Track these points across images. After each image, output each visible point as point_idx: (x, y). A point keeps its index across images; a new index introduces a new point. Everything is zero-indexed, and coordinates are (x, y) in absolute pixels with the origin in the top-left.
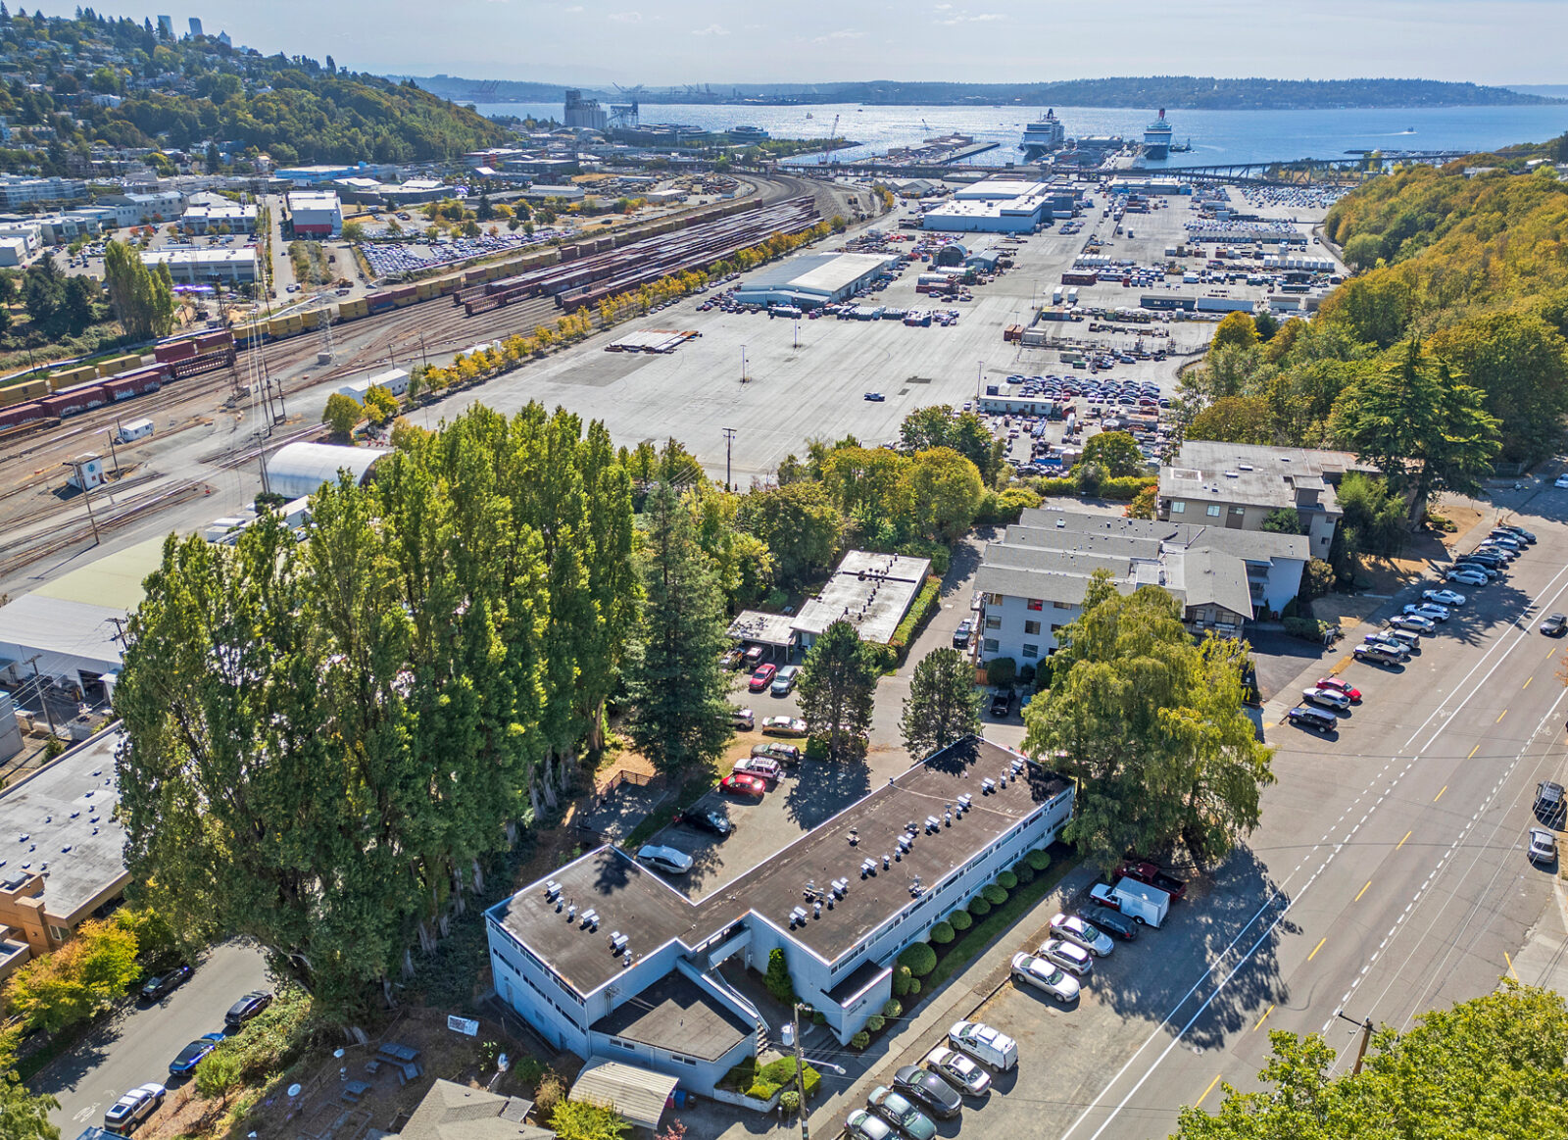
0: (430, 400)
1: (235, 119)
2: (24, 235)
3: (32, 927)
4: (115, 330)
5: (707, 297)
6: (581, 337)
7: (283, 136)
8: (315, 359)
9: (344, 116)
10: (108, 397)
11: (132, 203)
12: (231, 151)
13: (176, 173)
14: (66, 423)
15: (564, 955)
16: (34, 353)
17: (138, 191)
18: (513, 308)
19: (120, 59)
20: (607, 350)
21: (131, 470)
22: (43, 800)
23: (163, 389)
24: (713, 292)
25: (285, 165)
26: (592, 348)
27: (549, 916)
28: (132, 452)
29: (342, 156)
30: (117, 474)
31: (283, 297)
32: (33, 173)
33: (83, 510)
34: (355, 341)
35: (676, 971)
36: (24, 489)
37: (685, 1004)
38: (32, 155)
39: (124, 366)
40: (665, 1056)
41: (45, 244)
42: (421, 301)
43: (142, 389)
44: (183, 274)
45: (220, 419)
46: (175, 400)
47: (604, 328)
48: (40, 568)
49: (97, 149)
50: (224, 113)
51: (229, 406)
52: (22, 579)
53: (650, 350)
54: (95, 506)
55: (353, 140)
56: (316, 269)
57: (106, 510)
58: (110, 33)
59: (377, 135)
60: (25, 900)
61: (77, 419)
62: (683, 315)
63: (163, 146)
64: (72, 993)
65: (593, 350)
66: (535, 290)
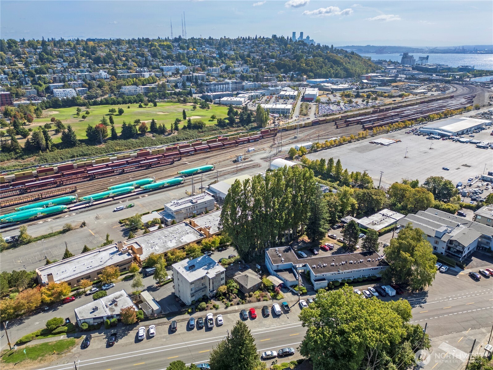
0: (316, 151)
1: (300, 66)
2: (245, 97)
3: (207, 234)
4: (255, 125)
5: (411, 129)
6: (364, 138)
7: (311, 71)
8: (293, 137)
9: (329, 65)
10: (249, 141)
11: (269, 90)
12: (297, 75)
13: (282, 81)
14: (239, 146)
15: (274, 259)
16: (238, 128)
17: (272, 86)
18: (350, 127)
19: (278, 49)
20: (370, 143)
21: (247, 159)
22: (214, 216)
23: (260, 140)
24: (414, 127)
25: (309, 78)
26: (366, 141)
27: (275, 253)
28: (249, 155)
29: (325, 76)
30: (244, 159)
31: (294, 118)
32: (250, 81)
33: (236, 166)
34: (305, 133)
35: (291, 268)
36: (228, 159)
37: (290, 273)
38: (252, 76)
39: (254, 134)
40: (283, 279)
41: (249, 100)
42: (327, 123)
43: (255, 140)
44: (274, 111)
45: (268, 149)
46: (262, 143)
47: (372, 136)
48: (226, 176)
49: (266, 74)
50: (298, 64)
51: (271, 147)
52: (222, 178)
53: (382, 144)
54: (238, 165)
55: (329, 72)
56: (304, 111)
57: (241, 166)
58: (278, 41)
59: (337, 70)
60: (207, 230)
61: (241, 145)
62: (399, 134)
63: (282, 73)
64: (209, 244)
65: (366, 142)
66: (358, 122)
